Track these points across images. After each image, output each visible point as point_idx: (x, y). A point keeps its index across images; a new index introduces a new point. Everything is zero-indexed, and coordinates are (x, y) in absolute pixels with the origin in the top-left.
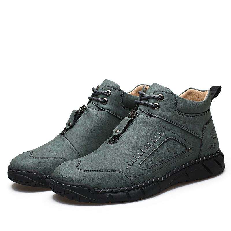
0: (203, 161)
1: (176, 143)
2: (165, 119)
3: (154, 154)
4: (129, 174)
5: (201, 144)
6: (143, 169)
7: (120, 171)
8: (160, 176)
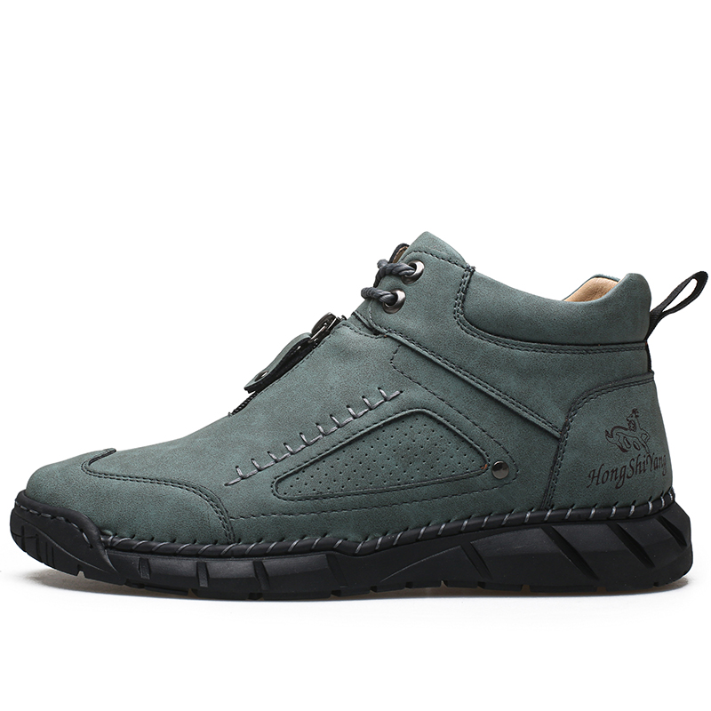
0: (559, 520)
1: (441, 431)
3: (343, 456)
4: (227, 502)
5: (555, 456)
6: (285, 496)
7: (198, 490)
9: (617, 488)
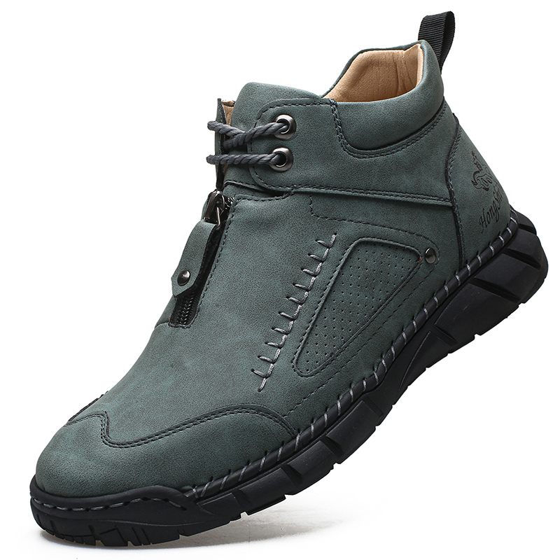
0: (477, 269)
1: (379, 251)
2: (323, 190)
3: (327, 312)
4: (272, 404)
5: (456, 221)
6: (309, 373)
7: (243, 408)
8: (366, 373)
9: (497, 221)
